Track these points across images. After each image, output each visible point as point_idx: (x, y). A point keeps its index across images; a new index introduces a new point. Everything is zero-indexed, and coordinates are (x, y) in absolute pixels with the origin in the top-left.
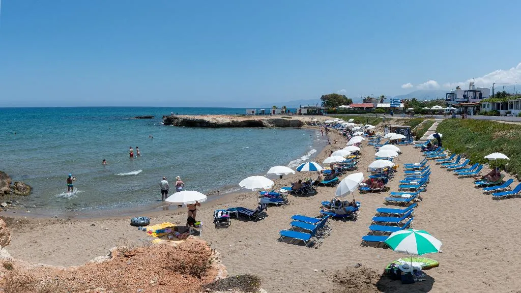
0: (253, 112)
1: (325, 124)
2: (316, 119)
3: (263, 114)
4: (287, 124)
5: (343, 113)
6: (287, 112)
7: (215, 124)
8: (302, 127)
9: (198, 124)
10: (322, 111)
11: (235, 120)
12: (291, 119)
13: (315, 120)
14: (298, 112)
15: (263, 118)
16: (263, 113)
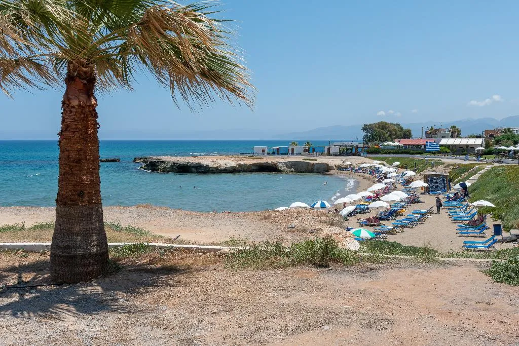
0: (263, 151)
1: (361, 168)
2: (350, 161)
3: (278, 154)
4: (310, 168)
5: (389, 153)
6: (311, 150)
7: (216, 168)
8: (331, 172)
9: (193, 169)
10: (360, 150)
11: (242, 163)
12: (316, 162)
13: (348, 163)
14: (326, 152)
15: (278, 160)
16: (278, 152)
